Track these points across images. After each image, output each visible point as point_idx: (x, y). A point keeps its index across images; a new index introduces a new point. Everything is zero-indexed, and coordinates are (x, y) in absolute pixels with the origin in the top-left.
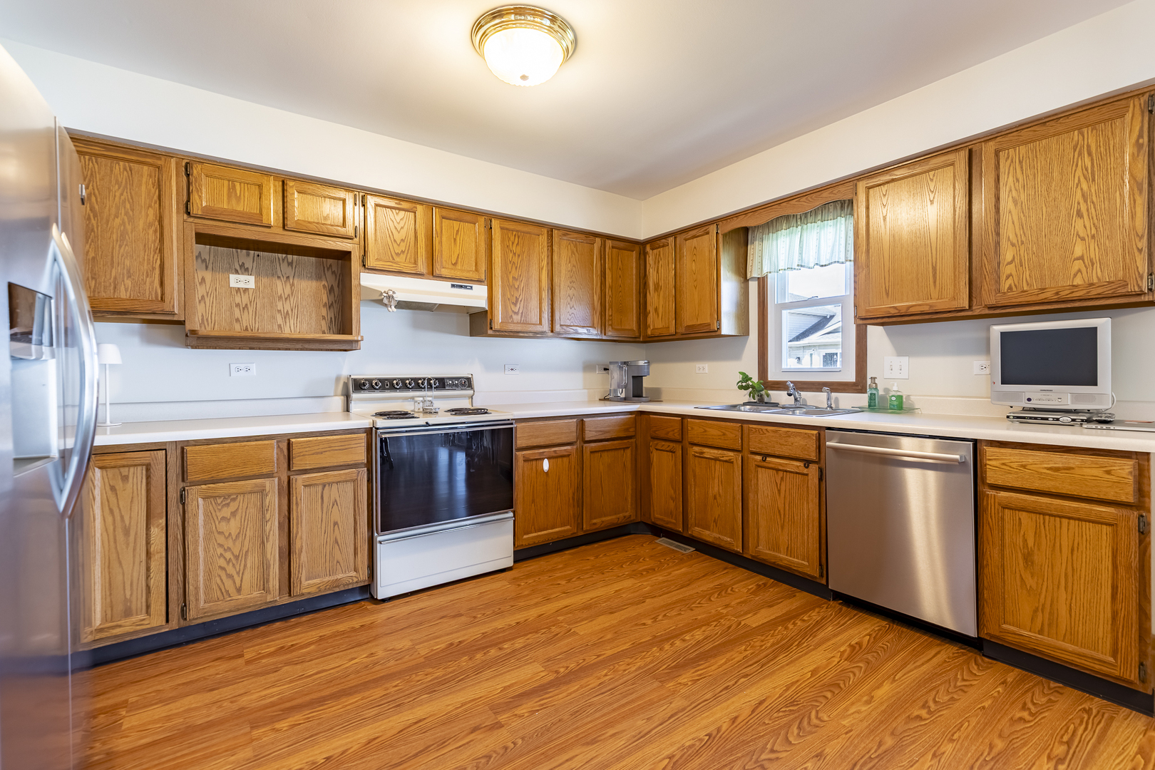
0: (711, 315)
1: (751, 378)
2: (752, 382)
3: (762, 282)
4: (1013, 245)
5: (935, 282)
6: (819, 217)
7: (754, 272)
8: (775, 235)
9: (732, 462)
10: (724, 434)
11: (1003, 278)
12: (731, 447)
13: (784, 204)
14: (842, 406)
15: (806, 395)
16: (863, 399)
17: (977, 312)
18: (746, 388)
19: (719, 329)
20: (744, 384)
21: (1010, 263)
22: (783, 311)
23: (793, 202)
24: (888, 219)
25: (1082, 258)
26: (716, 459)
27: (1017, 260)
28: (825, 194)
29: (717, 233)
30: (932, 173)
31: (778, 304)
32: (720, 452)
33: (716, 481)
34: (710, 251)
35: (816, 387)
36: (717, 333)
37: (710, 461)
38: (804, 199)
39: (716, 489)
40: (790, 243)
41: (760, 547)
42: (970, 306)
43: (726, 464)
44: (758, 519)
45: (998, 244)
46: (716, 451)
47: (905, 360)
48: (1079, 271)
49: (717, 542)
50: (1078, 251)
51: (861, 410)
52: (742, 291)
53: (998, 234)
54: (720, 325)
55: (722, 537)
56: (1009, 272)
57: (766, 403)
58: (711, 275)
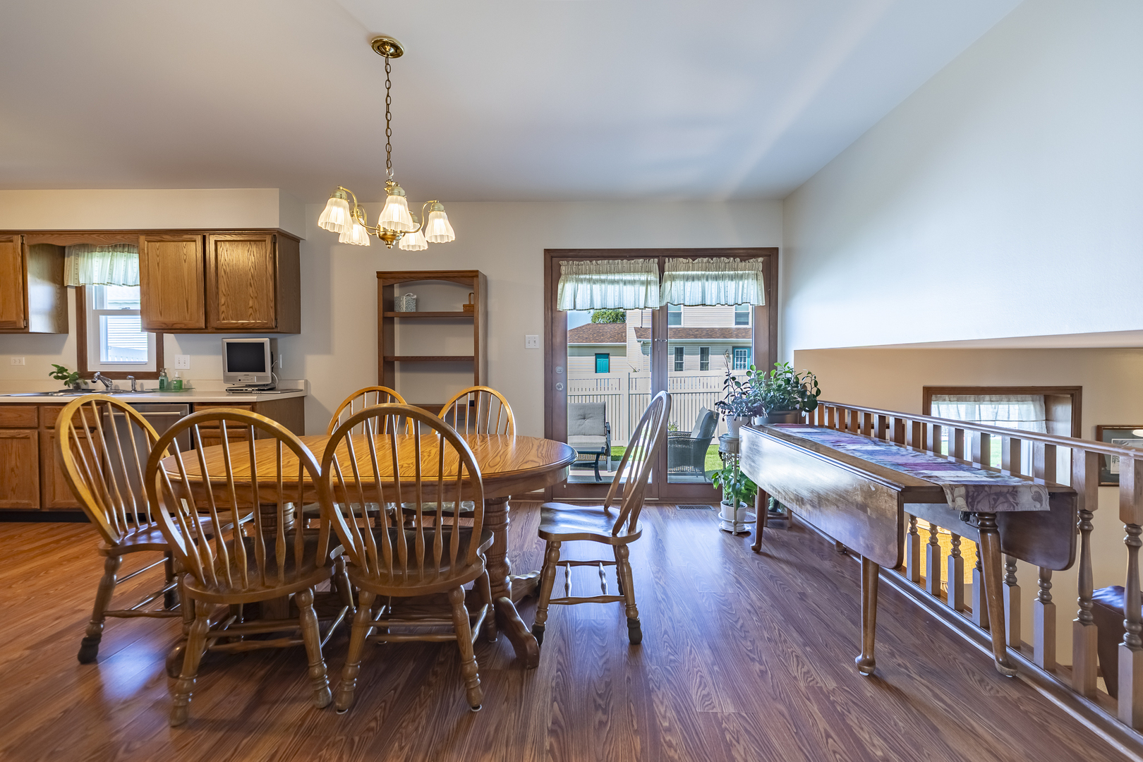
0: (18, 315)
1: (67, 370)
2: (68, 373)
3: (80, 291)
4: (224, 295)
5: (188, 310)
6: (126, 249)
7: (70, 281)
8: (90, 254)
9: (29, 438)
10: (20, 416)
11: (221, 313)
12: (28, 425)
13: (87, 235)
14: (145, 388)
15: (117, 383)
16: (155, 384)
17: (210, 331)
18: (63, 378)
19: (27, 327)
20: (60, 375)
21: (223, 305)
22: (101, 316)
23: (94, 236)
24: (160, 265)
25: (252, 307)
26: (12, 438)
27: (226, 304)
28: (119, 237)
29: (22, 244)
30: (185, 243)
31: (96, 310)
32: (16, 431)
33: (13, 456)
34: (15, 258)
35: (122, 376)
36: (25, 331)
37: (7, 440)
38: (102, 236)
39: (13, 463)
40: (103, 263)
41: (56, 500)
42: (206, 327)
43: (23, 441)
44: (54, 478)
45: (217, 293)
46: (12, 431)
47: (188, 357)
48: (251, 314)
49: (16, 507)
50: (251, 304)
51: (153, 391)
52: (59, 295)
53: (217, 288)
54: (27, 323)
55: (19, 501)
56: (222, 310)
57: (83, 390)
58: (16, 279)
